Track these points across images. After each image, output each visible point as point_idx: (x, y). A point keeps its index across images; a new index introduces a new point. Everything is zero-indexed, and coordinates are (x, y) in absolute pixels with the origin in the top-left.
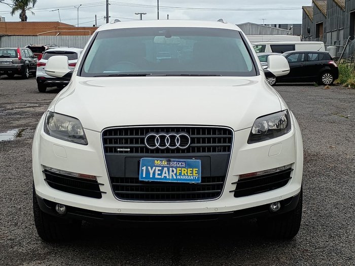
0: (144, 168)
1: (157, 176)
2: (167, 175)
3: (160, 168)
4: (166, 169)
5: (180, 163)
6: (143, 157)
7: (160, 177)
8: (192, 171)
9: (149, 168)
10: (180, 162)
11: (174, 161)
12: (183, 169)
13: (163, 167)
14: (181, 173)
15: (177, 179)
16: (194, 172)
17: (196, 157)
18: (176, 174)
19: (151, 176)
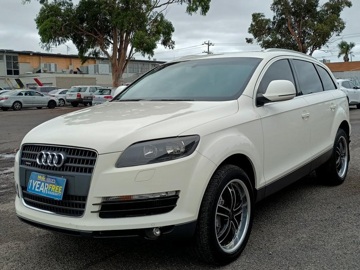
1: (36, 190)
2: (42, 189)
3: (40, 183)
4: (43, 184)
5: (53, 180)
6: (33, 171)
7: (38, 190)
8: (58, 188)
9: (34, 181)
11: (49, 178)
12: (53, 186)
13: (42, 182)
14: (51, 189)
15: (47, 194)
16: (60, 189)
17: (64, 176)
18: (48, 190)
19: (33, 189)
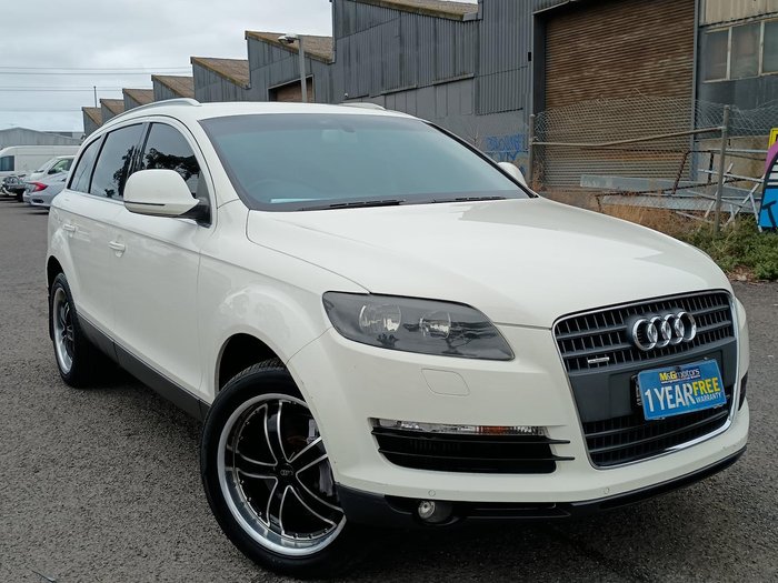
0: (648, 393)
2: (681, 400)
3: (671, 388)
4: (677, 387)
5: (693, 372)
6: (641, 370)
7: (673, 406)
8: (711, 383)
9: (656, 390)
10: (692, 369)
11: (685, 370)
12: (700, 382)
13: (673, 384)
14: (699, 391)
15: (698, 405)
16: (715, 385)
17: (708, 355)
18: (693, 395)
19: (663, 408)
